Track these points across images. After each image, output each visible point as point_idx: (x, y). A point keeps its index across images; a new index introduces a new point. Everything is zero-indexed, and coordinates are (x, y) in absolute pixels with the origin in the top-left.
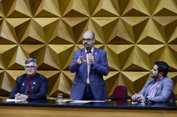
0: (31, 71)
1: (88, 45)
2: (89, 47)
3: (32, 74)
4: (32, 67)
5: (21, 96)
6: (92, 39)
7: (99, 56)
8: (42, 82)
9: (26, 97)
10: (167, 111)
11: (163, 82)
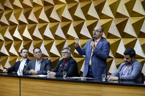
0: (65, 55)
1: (96, 35)
2: (96, 37)
3: (66, 58)
4: (65, 52)
5: (50, 73)
6: (100, 31)
7: (101, 45)
8: (71, 64)
9: (55, 73)
10: (104, 85)
11: (133, 65)
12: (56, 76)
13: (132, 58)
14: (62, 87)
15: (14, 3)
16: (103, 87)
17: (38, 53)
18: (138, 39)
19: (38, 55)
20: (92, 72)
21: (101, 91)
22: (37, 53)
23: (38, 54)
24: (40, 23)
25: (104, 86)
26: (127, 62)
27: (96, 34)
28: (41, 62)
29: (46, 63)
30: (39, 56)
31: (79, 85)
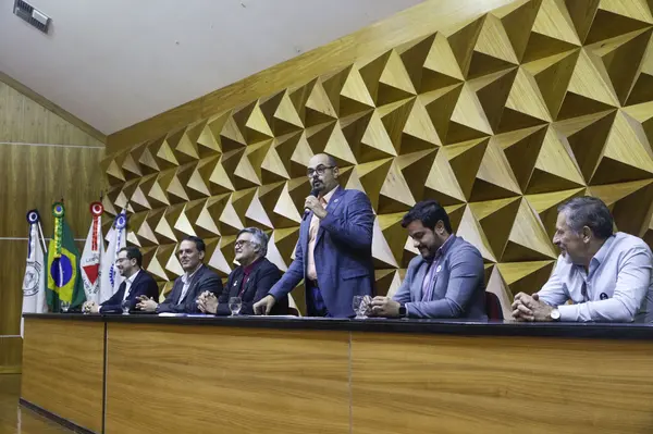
11: (446, 258)
12: (218, 314)
13: (432, 229)
14: (214, 346)
15: (159, 155)
16: (352, 343)
18: (467, 207)
20: (321, 300)
21: (347, 358)
24: (213, 195)
25: (356, 340)
27: (320, 177)
31: (271, 336)
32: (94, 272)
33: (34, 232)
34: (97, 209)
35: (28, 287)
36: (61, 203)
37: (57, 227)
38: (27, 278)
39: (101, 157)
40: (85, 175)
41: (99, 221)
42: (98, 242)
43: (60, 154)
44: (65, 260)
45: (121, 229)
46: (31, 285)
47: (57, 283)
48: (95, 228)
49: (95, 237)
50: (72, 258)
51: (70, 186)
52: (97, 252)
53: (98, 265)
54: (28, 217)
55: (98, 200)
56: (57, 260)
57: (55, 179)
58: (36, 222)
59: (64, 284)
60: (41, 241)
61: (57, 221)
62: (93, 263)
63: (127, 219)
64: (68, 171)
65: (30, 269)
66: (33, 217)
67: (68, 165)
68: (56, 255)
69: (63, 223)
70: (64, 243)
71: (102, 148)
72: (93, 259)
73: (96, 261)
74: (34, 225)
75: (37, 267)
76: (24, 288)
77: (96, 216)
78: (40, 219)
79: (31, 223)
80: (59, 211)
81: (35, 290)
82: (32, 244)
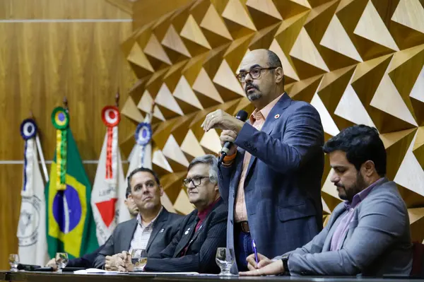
3: (200, 201)
4: (196, 178)
6: (268, 67)
8: (214, 224)
15: (183, 34)
17: (144, 186)
19: (144, 196)
22: (139, 186)
23: (145, 193)
26: (343, 189)
28: (155, 225)
29: (170, 229)
30: (148, 201)
32: (109, 210)
33: (30, 153)
34: (112, 116)
35: (24, 233)
36: (65, 107)
37: (59, 144)
38: (23, 220)
39: (125, 35)
40: (103, 64)
41: (115, 135)
42: (114, 166)
43: (65, 33)
44: (72, 193)
45: (145, 145)
46: (29, 231)
47: (61, 227)
48: (110, 146)
49: (109, 159)
50: (81, 189)
51: (81, 81)
52: (113, 181)
53: (115, 201)
54: (22, 129)
55: (113, 103)
56: (61, 193)
57: (59, 72)
58: (33, 137)
59: (71, 228)
60: (40, 166)
61: (59, 135)
62: (108, 198)
63: (152, 131)
64: (78, 59)
65: (26, 207)
66: (29, 130)
67: (76, 50)
68: (59, 186)
69: (69, 138)
70: (70, 169)
71: (127, 21)
72: (109, 191)
73: (112, 195)
74: (30, 142)
75: (35, 205)
76: (19, 234)
77: (111, 126)
78: (39, 133)
79: (26, 139)
80: (61, 119)
81: (34, 237)
82: (29, 169)
